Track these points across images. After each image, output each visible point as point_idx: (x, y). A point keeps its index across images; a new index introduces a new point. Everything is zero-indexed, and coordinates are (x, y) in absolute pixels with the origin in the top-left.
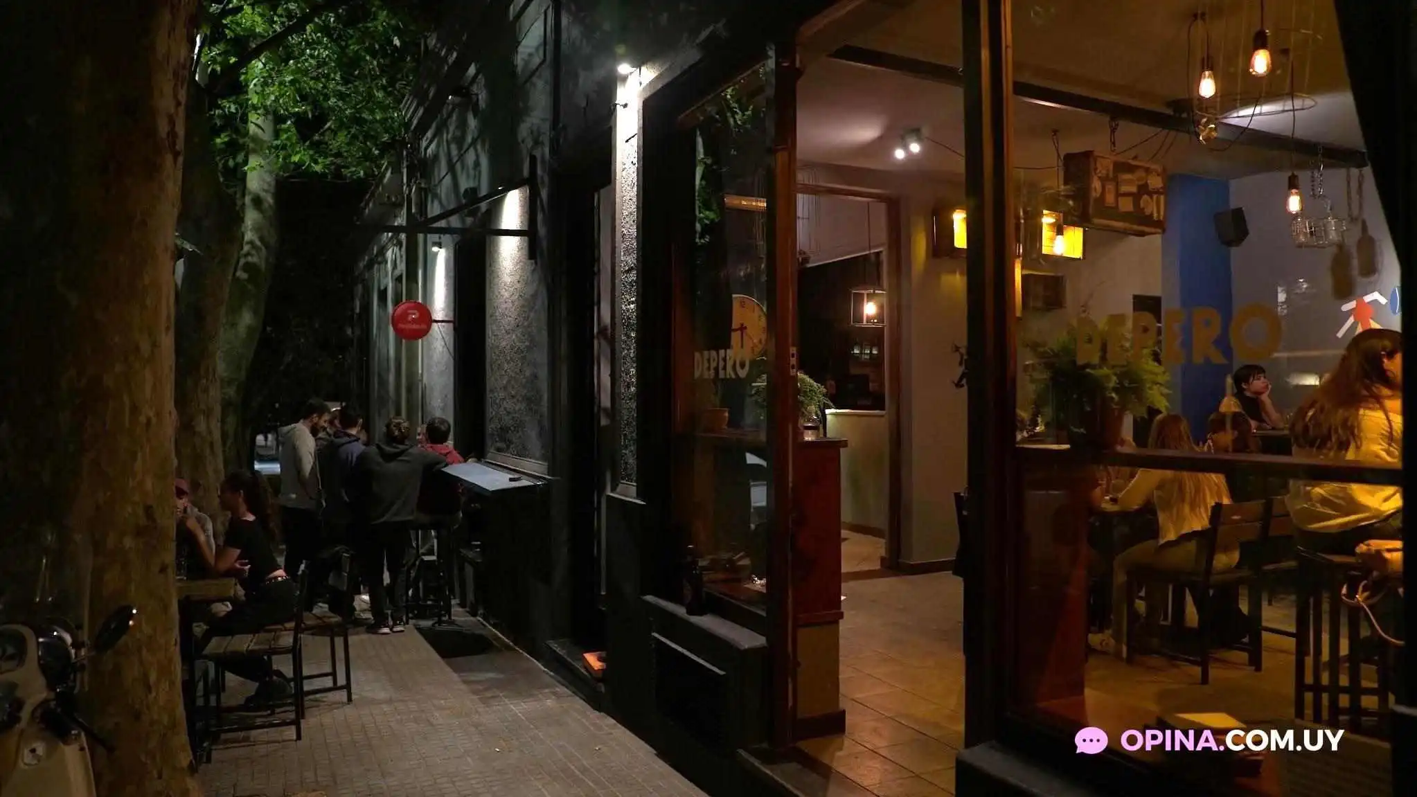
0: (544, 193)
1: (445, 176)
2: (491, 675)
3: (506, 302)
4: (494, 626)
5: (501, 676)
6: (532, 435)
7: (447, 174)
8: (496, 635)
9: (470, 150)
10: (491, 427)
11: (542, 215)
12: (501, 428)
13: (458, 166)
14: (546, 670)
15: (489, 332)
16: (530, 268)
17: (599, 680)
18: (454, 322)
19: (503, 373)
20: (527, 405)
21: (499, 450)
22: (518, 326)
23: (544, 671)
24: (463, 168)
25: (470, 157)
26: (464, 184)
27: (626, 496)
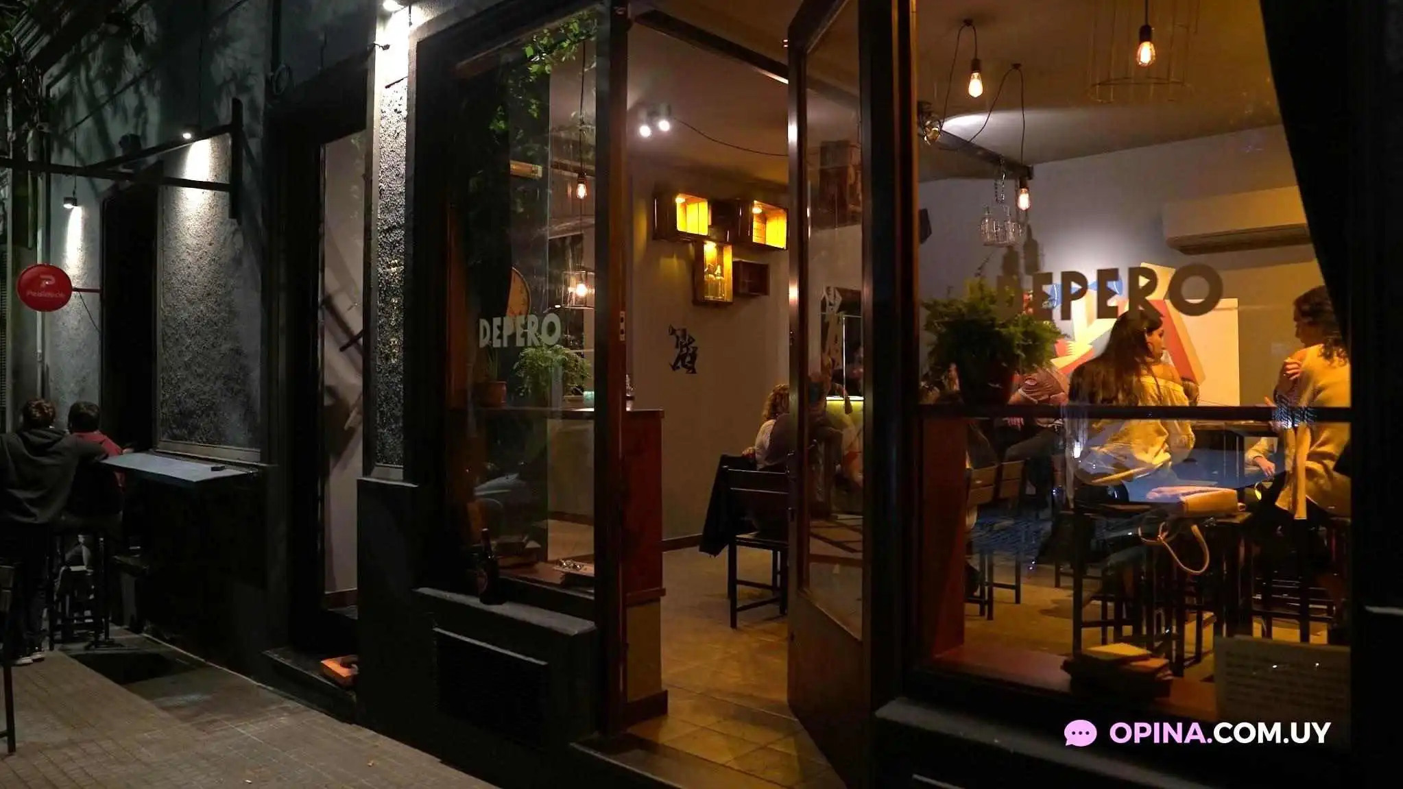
0: (254, 145)
1: (84, 120)
2: (194, 697)
3: (189, 268)
4: (172, 642)
5: (207, 697)
6: (233, 419)
7: (86, 118)
8: (176, 651)
9: (128, 90)
10: (162, 412)
11: (250, 169)
12: (181, 413)
13: (108, 110)
14: (260, 684)
15: (161, 304)
16: (229, 228)
17: (348, 688)
18: (101, 292)
19: (184, 348)
20: (224, 384)
21: (175, 438)
22: (209, 294)
23: (259, 686)
24: (115, 113)
25: (130, 100)
26: (117, 130)
27: (388, 480)
